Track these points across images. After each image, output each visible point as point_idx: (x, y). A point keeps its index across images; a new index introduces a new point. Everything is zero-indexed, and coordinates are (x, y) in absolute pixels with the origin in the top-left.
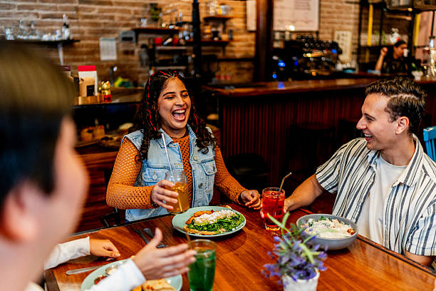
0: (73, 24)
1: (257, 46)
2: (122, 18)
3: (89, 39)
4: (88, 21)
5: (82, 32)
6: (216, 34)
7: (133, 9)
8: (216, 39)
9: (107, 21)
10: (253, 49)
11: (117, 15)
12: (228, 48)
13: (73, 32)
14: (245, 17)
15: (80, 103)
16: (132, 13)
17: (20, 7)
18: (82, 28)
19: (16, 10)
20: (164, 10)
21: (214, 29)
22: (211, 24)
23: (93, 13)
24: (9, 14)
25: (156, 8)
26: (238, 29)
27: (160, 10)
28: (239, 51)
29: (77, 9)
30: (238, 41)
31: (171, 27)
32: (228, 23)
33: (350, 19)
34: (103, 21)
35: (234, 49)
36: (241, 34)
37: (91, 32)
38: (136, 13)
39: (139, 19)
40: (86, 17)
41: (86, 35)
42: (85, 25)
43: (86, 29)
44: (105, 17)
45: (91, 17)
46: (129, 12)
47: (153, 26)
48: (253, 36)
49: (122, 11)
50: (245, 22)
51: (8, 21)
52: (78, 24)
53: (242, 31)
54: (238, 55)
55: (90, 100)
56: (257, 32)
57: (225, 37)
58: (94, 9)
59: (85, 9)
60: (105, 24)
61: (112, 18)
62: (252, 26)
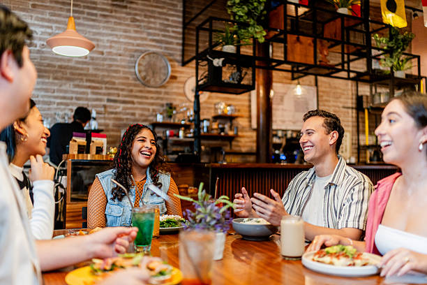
0: (101, 118)
1: (258, 142)
2: (142, 115)
3: (113, 130)
4: (113, 116)
5: (107, 125)
6: (223, 130)
7: (151, 108)
8: (222, 134)
9: (128, 117)
10: (254, 145)
11: (138, 112)
12: (234, 143)
13: (99, 125)
14: (250, 117)
15: (89, 158)
16: (151, 110)
17: (58, 104)
18: (107, 121)
19: (55, 106)
20: (178, 109)
21: (221, 126)
22: (218, 121)
23: (118, 110)
24: (49, 109)
25: (171, 107)
26: (243, 127)
27: (175, 108)
28: (244, 146)
29: (105, 107)
30: (243, 137)
31: (183, 122)
32: (234, 122)
33: (348, 121)
34: (125, 117)
35: (240, 144)
36: (246, 131)
37: (115, 125)
38: (154, 110)
39: (156, 116)
40: (112, 113)
41: (111, 127)
42: (110, 119)
43: (111, 123)
44: (128, 114)
45: (116, 113)
46: (148, 110)
47: (168, 121)
48: (254, 134)
49: (143, 109)
50: (250, 121)
51: (48, 114)
52: (105, 118)
53: (248, 129)
54: (244, 150)
55: (97, 157)
56: (257, 130)
57: (231, 133)
58: (119, 107)
59: (111, 107)
60: (127, 119)
61: (133, 114)
62: (254, 125)
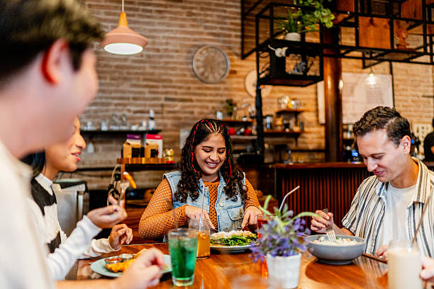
0: (158, 118)
1: (327, 137)
2: (201, 113)
3: (171, 130)
4: (171, 115)
5: (165, 125)
6: (287, 126)
7: (210, 105)
8: (287, 130)
9: (187, 115)
10: (323, 141)
11: (196, 110)
12: (300, 140)
13: (157, 124)
14: (317, 111)
15: (143, 163)
16: (210, 108)
17: (116, 105)
18: (166, 121)
19: (113, 107)
20: (239, 105)
21: (285, 122)
22: (282, 117)
23: (176, 109)
24: (107, 111)
25: (231, 103)
26: (310, 122)
27: (235, 105)
28: (311, 143)
29: (162, 106)
30: (310, 133)
31: (244, 119)
32: (300, 117)
33: (429, 112)
34: (184, 115)
35: (307, 141)
36: (313, 127)
37: (174, 125)
38: (213, 108)
39: (216, 113)
40: (170, 112)
41: (169, 127)
42: (168, 118)
43: (169, 122)
44: (186, 112)
45: (174, 112)
46: (207, 108)
47: (228, 119)
48: (322, 130)
49: (202, 107)
50: (317, 116)
51: (106, 116)
52: (163, 118)
53: (315, 124)
54: (311, 147)
56: (326, 125)
57: (296, 129)
58: (176, 106)
59: (169, 106)
60: (186, 118)
61: (192, 113)
62: (322, 120)
